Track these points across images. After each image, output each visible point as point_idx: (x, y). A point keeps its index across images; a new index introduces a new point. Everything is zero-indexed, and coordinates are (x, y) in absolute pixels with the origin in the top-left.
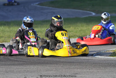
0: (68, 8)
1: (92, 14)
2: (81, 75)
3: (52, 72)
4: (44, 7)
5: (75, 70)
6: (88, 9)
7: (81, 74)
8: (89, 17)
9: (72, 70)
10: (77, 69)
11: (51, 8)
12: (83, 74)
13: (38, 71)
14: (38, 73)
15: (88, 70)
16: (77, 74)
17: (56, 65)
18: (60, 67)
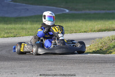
0: (42, 5)
1: (66, 11)
2: (55, 72)
3: (26, 68)
4: (18, 4)
5: (49, 66)
6: (62, 6)
7: (55, 71)
8: (63, 14)
9: (46, 66)
10: (52, 65)
11: (24, 5)
12: (58, 71)
13: (12, 67)
14: (12, 69)
15: (62, 66)
16: (51, 70)
17: (30, 61)
18: (34, 64)
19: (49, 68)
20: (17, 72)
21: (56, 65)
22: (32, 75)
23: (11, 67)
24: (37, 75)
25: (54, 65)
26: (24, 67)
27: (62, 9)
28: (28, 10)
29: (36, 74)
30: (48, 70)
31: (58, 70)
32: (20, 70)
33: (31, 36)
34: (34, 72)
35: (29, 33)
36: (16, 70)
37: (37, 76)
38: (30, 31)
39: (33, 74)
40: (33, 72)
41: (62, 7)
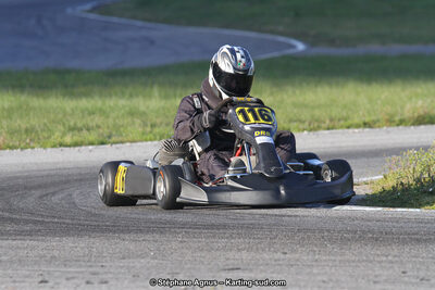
0: (204, 24)
1: (293, 47)
2: (252, 275)
3: (142, 261)
4: (115, 19)
5: (231, 255)
6: (281, 28)
7: (251, 270)
8: (284, 57)
9: (218, 253)
10: (239, 250)
12: (261, 271)
13: (93, 259)
14: (91, 266)
15: (279, 255)
16: (238, 269)
17: (157, 236)
18: (174, 245)
19: (228, 259)
20: (110, 276)
21: (257, 249)
23: (86, 259)
25: (249, 249)
26: (138, 256)
27: (282, 39)
28: (152, 42)
30: (224, 270)
31: (262, 268)
32: (122, 267)
34: (173, 274)
35: (156, 130)
36: (106, 270)
38: (161, 123)
41: (281, 34)
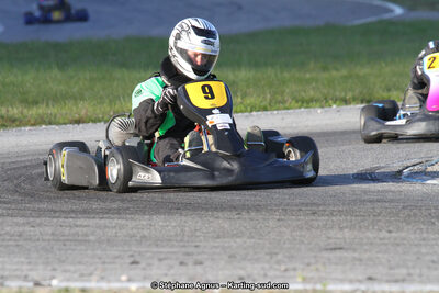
2: (356, 255)
3: (238, 240)
5: (332, 233)
7: (355, 250)
9: (319, 232)
10: (341, 229)
12: (366, 251)
13: (186, 239)
14: (184, 246)
15: (384, 234)
16: (341, 249)
17: (253, 214)
18: (271, 223)
19: (329, 238)
20: (206, 256)
21: (360, 227)
22: (263, 268)
23: (179, 238)
24: (283, 267)
25: (352, 228)
26: (233, 235)
28: (240, 8)
29: (278, 263)
30: (327, 250)
31: (366, 247)
32: (218, 248)
33: (254, 113)
34: (272, 254)
35: (247, 101)
36: (200, 250)
37: (286, 270)
39: (267, 266)
40: (268, 257)
